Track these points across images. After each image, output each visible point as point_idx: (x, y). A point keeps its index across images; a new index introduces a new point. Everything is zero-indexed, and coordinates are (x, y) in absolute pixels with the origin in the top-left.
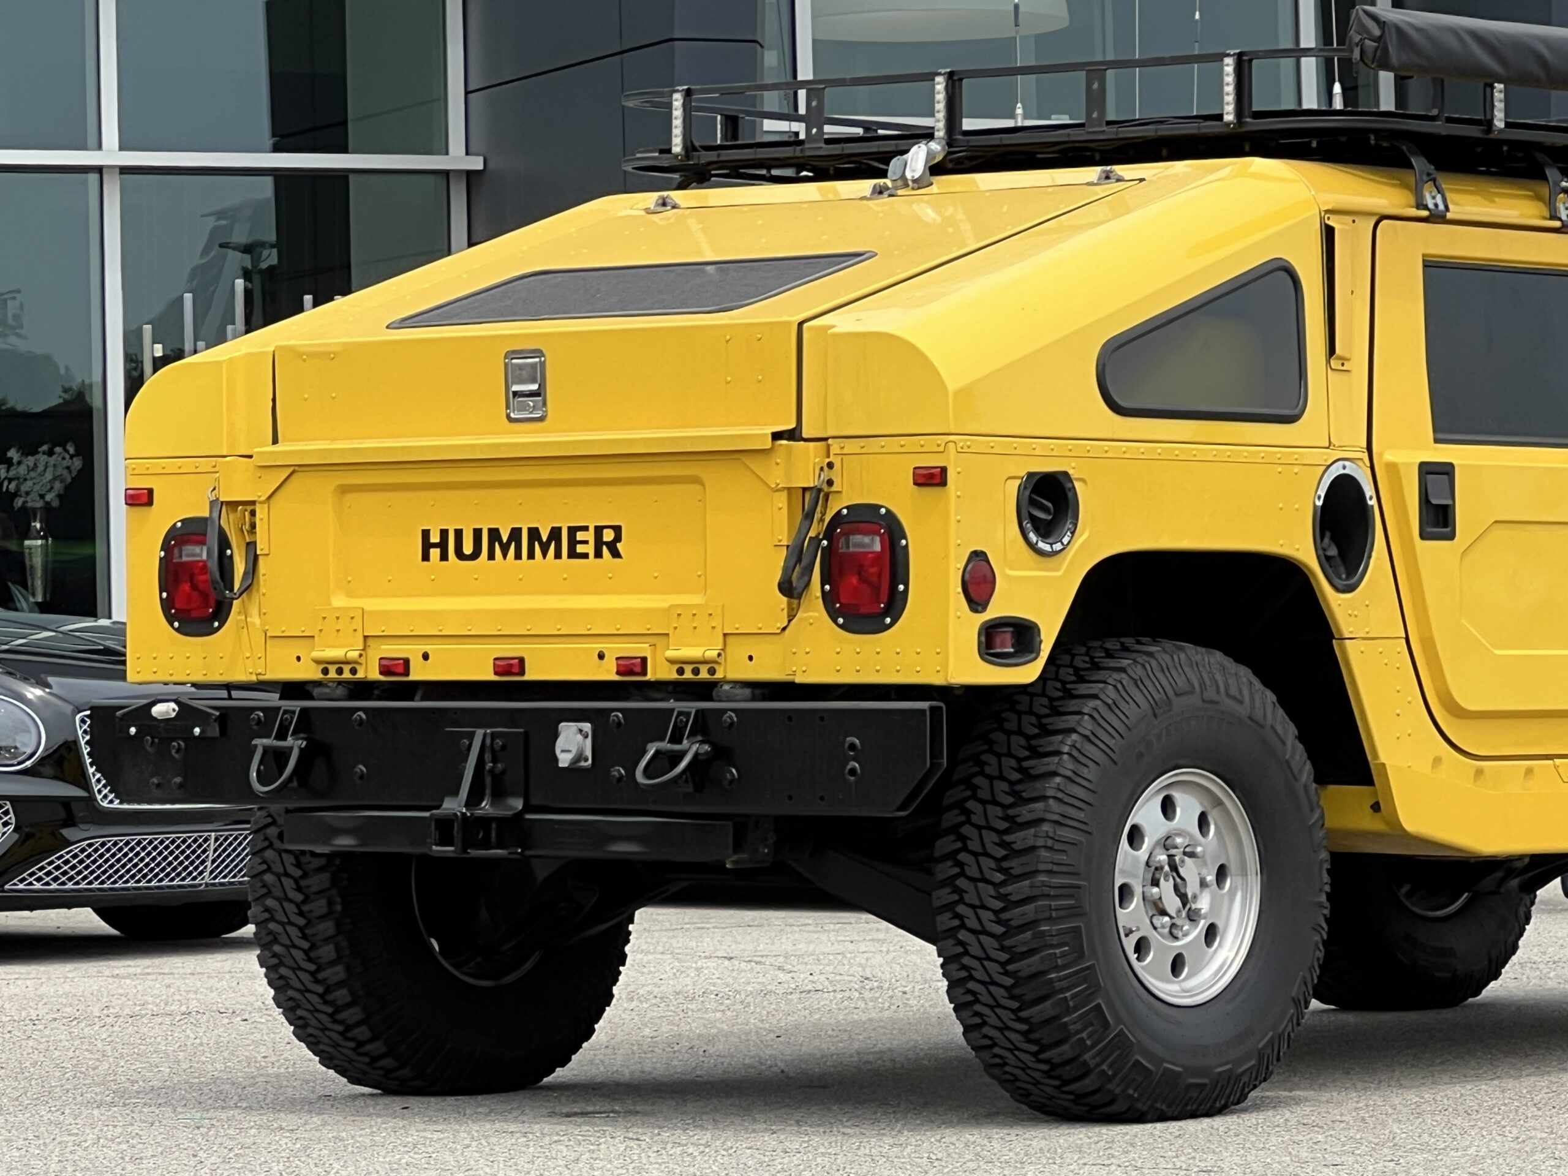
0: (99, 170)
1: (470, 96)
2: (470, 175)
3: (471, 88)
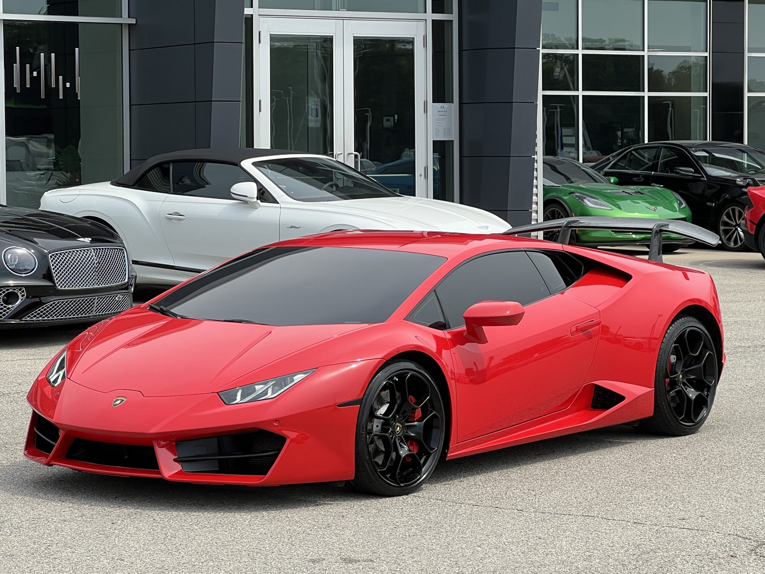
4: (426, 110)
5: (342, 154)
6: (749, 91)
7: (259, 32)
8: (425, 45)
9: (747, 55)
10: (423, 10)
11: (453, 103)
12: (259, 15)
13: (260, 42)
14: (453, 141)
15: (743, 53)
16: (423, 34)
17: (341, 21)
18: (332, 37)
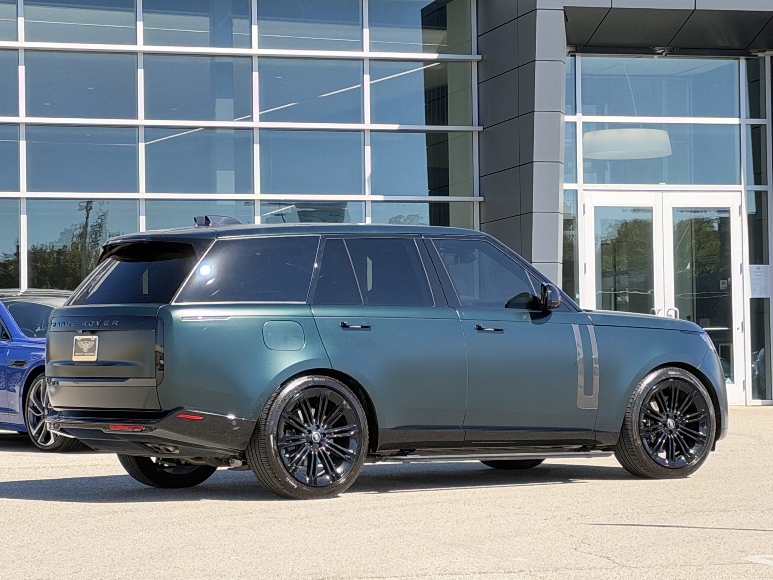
0: (365, 201)
1: (481, 178)
2: (480, 202)
3: (481, 176)
4: (742, 271)
5: (661, 309)
7: (584, 205)
8: (740, 213)
10: (739, 182)
11: (768, 264)
12: (583, 189)
13: (584, 213)
14: (769, 299)
16: (740, 204)
17: (660, 193)
18: (652, 208)
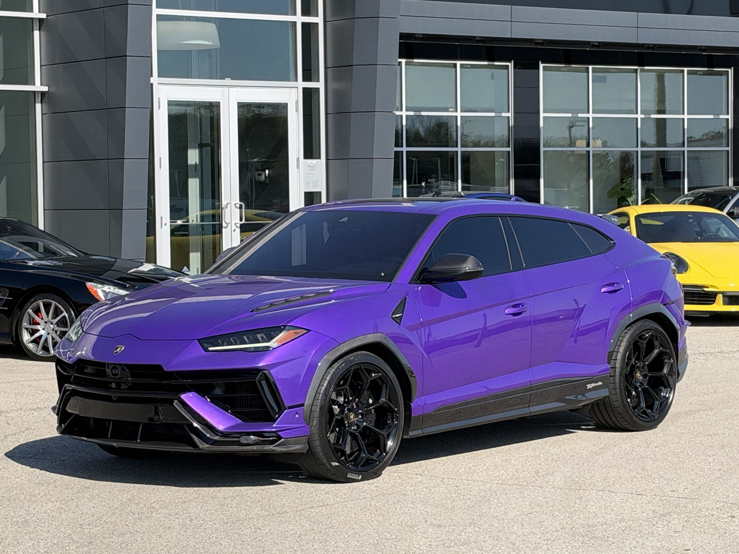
1: (42, 67)
2: (43, 93)
3: (43, 64)
4: (298, 167)
5: (229, 203)
6: (544, 147)
7: (159, 99)
8: (297, 110)
9: (542, 115)
10: (294, 79)
11: (319, 158)
12: (159, 84)
13: (159, 108)
14: (320, 193)
15: (538, 113)
16: (295, 100)
17: (226, 89)
18: (219, 103)
